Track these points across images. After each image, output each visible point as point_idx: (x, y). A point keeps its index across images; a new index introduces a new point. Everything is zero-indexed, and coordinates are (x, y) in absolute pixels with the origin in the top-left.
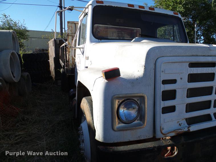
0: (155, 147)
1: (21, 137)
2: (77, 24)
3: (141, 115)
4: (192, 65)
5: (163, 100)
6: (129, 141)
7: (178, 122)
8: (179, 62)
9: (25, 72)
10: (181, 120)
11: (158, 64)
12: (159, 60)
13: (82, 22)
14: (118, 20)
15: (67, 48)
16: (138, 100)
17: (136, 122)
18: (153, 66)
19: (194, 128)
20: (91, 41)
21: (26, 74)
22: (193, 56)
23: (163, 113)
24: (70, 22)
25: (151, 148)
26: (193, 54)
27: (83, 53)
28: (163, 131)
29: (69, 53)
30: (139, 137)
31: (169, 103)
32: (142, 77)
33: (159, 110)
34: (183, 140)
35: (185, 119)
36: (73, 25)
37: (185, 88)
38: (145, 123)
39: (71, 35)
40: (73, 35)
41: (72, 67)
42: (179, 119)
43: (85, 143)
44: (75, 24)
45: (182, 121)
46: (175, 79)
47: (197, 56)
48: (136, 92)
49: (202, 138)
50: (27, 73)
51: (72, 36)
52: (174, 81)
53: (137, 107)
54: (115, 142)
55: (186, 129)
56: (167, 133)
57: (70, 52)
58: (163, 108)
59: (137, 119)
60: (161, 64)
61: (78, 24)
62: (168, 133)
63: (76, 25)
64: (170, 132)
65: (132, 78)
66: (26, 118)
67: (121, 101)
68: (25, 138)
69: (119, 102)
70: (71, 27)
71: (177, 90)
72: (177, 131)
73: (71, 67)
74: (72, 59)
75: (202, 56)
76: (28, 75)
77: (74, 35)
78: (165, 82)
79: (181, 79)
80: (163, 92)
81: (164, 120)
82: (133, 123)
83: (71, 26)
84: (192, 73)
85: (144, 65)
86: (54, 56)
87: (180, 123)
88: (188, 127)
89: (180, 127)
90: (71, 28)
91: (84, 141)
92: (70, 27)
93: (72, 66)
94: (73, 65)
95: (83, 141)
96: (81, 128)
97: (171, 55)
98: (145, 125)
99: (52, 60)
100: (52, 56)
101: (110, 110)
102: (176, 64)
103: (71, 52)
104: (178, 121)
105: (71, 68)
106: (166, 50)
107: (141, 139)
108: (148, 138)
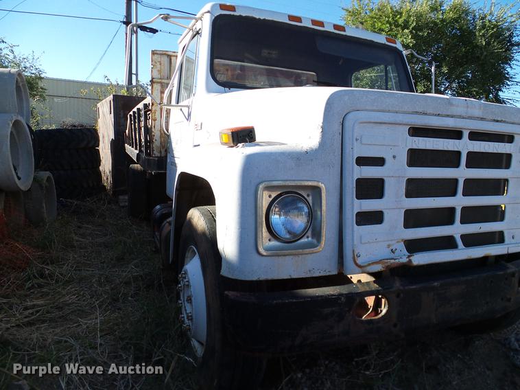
0: (341, 295)
1: (37, 312)
2: (173, 58)
3: (314, 227)
4: (416, 131)
5: (359, 197)
6: (289, 277)
7: (389, 246)
8: (389, 124)
9: (41, 170)
10: (393, 242)
11: (348, 124)
12: (350, 116)
13: (185, 53)
14: (265, 52)
15: (150, 110)
16: (308, 196)
17: (304, 240)
18: (338, 128)
19: (420, 259)
20: (209, 90)
21: (45, 175)
22: (417, 113)
23: (358, 223)
24: (158, 52)
25: (333, 295)
26: (417, 110)
27: (188, 118)
28: (359, 261)
29: (153, 122)
30: (310, 271)
31: (370, 205)
32: (316, 150)
33: (350, 217)
34: (397, 284)
35: (402, 240)
36: (165, 60)
37: (402, 177)
38: (323, 242)
39: (159, 80)
40: (163, 81)
41: (159, 155)
42: (392, 240)
43: (193, 304)
44: (170, 57)
45: (397, 244)
46: (381, 156)
47: (426, 114)
48: (305, 178)
49: (436, 284)
50: (48, 172)
51: (161, 83)
52: (380, 162)
53: (306, 210)
54: (261, 279)
55: (404, 260)
56: (366, 264)
57: (155, 120)
58: (359, 214)
59: (306, 236)
60: (354, 124)
61: (177, 56)
62: (369, 265)
63: (171, 60)
64: (373, 263)
65: (298, 150)
66: (47, 272)
67: (274, 195)
68: (48, 312)
69: (270, 196)
70: (160, 64)
71: (385, 179)
72: (386, 261)
73: (156, 153)
74: (161, 137)
75: (433, 115)
76: (49, 178)
77: (166, 81)
78: (362, 161)
79: (394, 157)
80: (359, 181)
81: (361, 237)
82: (299, 241)
83: (160, 62)
84: (415, 147)
85: (321, 124)
86: (112, 136)
87: (394, 248)
88: (409, 257)
89: (392, 255)
90: (158, 66)
91: (193, 299)
92: (158, 63)
93: (161, 152)
94: (163, 151)
95: (189, 300)
96: (186, 273)
98: (323, 246)
99: (107, 147)
100: (106, 139)
101: (253, 211)
103: (158, 119)
104: (388, 243)
105: (157, 157)
106: (364, 98)
107: (314, 275)
108: (328, 274)
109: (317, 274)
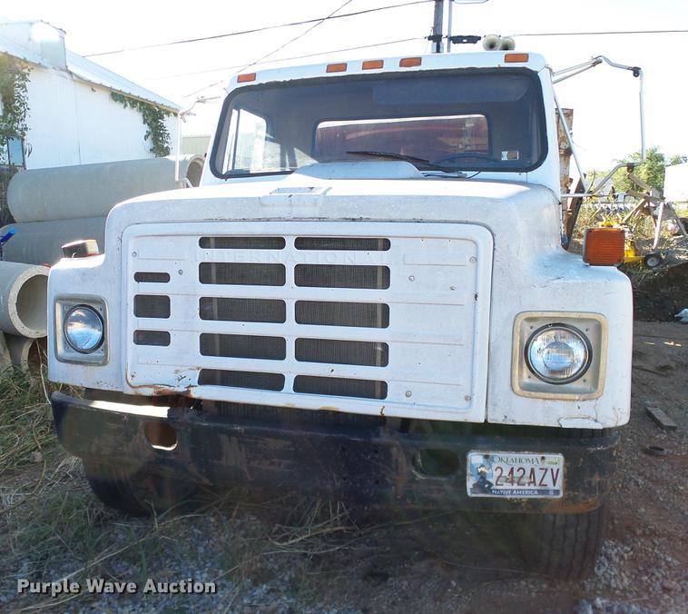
4: (204, 242)
5: (137, 315)
7: (177, 371)
10: (184, 368)
16: (101, 310)
18: (116, 243)
22: (211, 220)
23: (138, 342)
26: (211, 216)
30: (98, 383)
33: (124, 335)
35: (200, 369)
37: (194, 295)
42: (181, 366)
45: (189, 371)
46: (164, 272)
52: (164, 278)
56: (137, 385)
58: (139, 332)
60: (128, 239)
62: (141, 386)
64: (145, 386)
71: (170, 296)
72: (160, 386)
75: (237, 220)
79: (181, 272)
80: (138, 297)
84: (205, 260)
88: (189, 387)
97: (155, 220)
102: (165, 239)
104: (178, 368)
107: (102, 388)
108: (115, 390)
109: (104, 388)
